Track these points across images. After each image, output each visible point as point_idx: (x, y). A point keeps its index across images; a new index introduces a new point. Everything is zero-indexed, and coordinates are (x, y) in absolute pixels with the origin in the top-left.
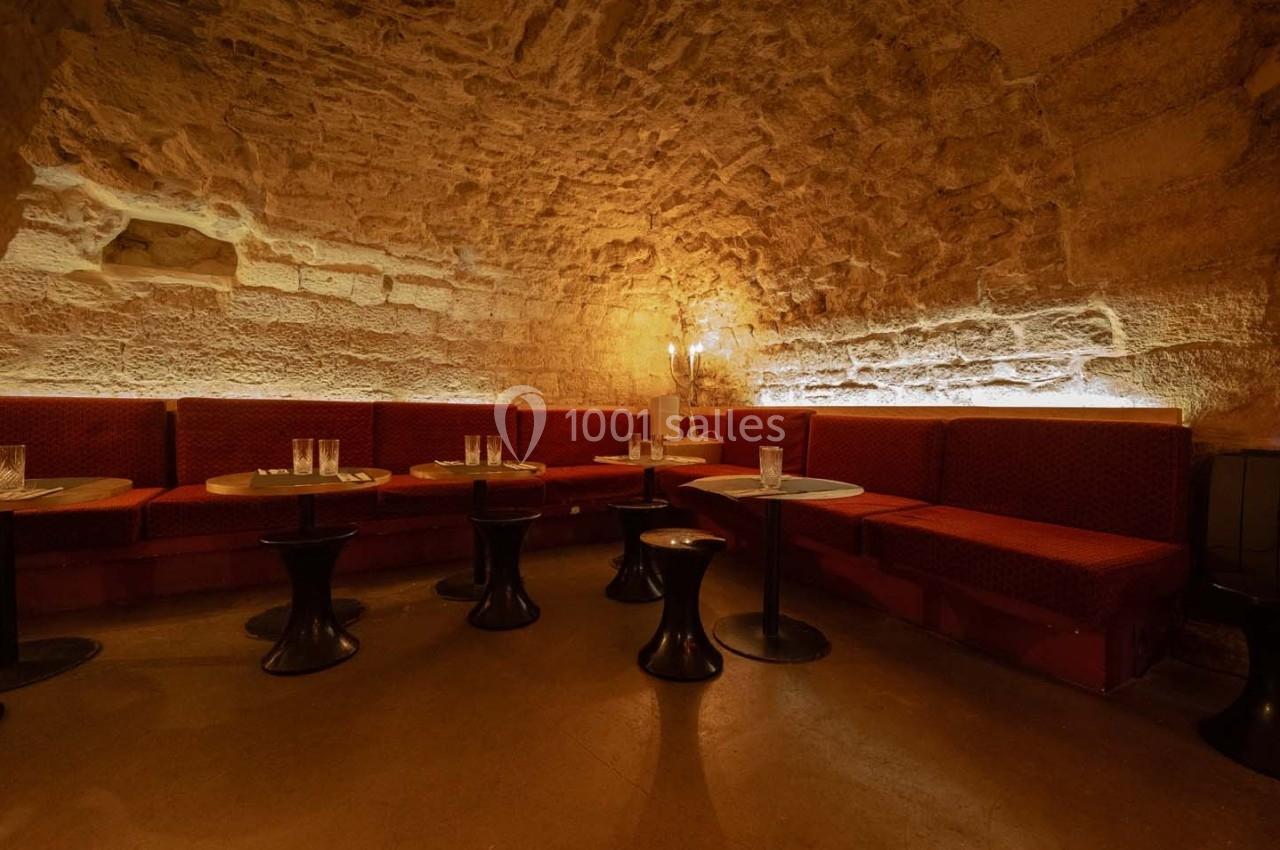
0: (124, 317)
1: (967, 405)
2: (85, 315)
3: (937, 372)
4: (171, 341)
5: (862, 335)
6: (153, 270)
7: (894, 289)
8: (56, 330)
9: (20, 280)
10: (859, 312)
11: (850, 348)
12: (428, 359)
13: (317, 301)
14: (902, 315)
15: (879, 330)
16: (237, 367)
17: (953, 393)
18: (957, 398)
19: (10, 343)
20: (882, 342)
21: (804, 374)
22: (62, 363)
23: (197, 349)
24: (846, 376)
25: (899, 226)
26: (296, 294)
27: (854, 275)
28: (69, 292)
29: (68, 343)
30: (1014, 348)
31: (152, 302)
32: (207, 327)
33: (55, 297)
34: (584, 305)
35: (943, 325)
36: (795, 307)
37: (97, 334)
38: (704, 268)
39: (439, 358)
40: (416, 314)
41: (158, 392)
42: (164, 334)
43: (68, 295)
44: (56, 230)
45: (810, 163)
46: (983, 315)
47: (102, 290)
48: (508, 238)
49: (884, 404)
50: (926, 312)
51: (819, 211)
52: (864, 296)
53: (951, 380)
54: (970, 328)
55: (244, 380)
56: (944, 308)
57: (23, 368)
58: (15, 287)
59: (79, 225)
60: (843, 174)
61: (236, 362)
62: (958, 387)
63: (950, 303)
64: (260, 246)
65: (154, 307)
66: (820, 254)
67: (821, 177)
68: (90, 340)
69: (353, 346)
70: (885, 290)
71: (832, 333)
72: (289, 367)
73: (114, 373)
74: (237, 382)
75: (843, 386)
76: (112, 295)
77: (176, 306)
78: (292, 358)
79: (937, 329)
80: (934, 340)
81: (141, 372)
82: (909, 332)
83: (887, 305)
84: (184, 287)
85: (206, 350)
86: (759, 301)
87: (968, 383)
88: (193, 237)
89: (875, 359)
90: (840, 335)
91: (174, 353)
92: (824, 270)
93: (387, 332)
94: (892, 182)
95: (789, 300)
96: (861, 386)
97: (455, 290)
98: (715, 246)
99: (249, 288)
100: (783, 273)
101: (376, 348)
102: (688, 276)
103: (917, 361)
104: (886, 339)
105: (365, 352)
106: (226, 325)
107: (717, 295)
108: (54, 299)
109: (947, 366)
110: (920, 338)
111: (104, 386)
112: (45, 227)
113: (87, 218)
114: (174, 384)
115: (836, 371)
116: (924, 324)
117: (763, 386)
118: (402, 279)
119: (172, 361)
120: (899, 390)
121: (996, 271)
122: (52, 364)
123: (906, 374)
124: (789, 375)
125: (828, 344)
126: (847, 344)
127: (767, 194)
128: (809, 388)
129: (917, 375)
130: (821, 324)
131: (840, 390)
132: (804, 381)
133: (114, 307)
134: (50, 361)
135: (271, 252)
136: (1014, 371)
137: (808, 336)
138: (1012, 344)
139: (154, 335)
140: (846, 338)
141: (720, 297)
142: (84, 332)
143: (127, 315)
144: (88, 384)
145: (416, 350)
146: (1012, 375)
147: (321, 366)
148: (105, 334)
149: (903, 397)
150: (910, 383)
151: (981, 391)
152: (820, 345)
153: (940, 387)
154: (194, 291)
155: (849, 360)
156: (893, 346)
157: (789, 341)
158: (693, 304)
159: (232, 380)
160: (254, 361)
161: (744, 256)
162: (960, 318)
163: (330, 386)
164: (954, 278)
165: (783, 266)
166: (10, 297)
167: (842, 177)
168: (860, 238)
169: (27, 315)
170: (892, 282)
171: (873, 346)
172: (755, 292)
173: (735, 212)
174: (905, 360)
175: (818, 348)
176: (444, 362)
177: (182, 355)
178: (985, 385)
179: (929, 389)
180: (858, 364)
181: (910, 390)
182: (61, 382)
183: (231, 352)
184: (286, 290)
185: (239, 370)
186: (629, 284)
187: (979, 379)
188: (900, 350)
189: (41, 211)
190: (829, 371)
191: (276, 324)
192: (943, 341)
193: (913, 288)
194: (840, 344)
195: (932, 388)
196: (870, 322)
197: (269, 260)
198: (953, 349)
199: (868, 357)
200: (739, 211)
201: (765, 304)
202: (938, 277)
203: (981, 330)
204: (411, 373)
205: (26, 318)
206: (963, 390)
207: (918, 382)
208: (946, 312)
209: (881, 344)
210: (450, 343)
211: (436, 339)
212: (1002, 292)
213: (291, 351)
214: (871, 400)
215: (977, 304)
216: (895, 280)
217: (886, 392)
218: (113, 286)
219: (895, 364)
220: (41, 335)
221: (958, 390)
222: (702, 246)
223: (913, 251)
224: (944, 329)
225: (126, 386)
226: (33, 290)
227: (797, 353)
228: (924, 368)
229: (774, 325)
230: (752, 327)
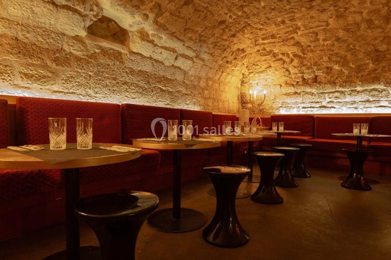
0: (91, 62)
1: (370, 113)
2: (78, 59)
3: (360, 103)
4: (107, 75)
5: (333, 91)
6: (102, 39)
7: (350, 77)
8: (66, 65)
9: (54, 37)
10: (334, 83)
11: (326, 95)
12: (181, 91)
13: (154, 62)
14: (351, 85)
15: (341, 89)
16: (128, 90)
17: (365, 110)
18: (366, 111)
19: (48, 70)
20: (341, 93)
21: (303, 103)
22: (68, 83)
23: (115, 80)
24: (322, 104)
25: (359, 58)
26: (148, 58)
27: (333, 71)
28: (72, 46)
29: (71, 73)
30: (389, 97)
31: (101, 55)
32: (119, 70)
33: (66, 47)
34: (222, 72)
35: (365, 89)
36: (304, 79)
37: (81, 69)
38: (265, 62)
39: (184, 91)
40: (180, 70)
41: (102, 101)
42: (104, 72)
43: (71, 48)
44: (79, 13)
45: (336, 35)
46: (380, 87)
47: (84, 47)
48: (216, 43)
49: (338, 113)
50: (361, 85)
51: (330, 50)
52: (337, 78)
53: (365, 106)
54: (375, 90)
55: (130, 97)
56: (368, 84)
57: (53, 84)
58: (51, 41)
59: (88, 13)
60: (346, 40)
61: (127, 87)
62: (367, 108)
63: (371, 83)
64: (145, 34)
65: (102, 58)
66: (323, 63)
67: (338, 39)
68: (78, 72)
69: (162, 83)
70: (346, 77)
71: (320, 90)
72: (143, 91)
73: (87, 90)
74: (128, 97)
75: (320, 107)
76: (87, 50)
77: (109, 58)
78: (144, 87)
79: (363, 90)
80: (361, 93)
81: (96, 90)
82: (352, 91)
83: (346, 82)
84: (111, 49)
85: (118, 81)
86: (288, 76)
87: (371, 106)
88: (112, 25)
89: (336, 99)
90: (323, 90)
91: (108, 82)
92: (323, 69)
93: (171, 78)
94: (363, 45)
95: (303, 77)
96: (328, 107)
97: (194, 62)
98: (275, 55)
99: (135, 53)
100: (304, 68)
101: (168, 85)
102: (254, 64)
103: (353, 100)
104: (342, 92)
105: (165, 86)
106: (125, 70)
107: (267, 73)
108: (66, 49)
109: (364, 102)
110: (356, 93)
111: (83, 96)
112: (75, 11)
113: (91, 10)
114: (107, 97)
115: (318, 102)
116: (359, 88)
117: (281, 107)
118: (181, 55)
119: (107, 86)
120: (344, 108)
121: (388, 74)
122: (64, 83)
123: (348, 104)
124: (296, 103)
125: (317, 93)
126: (325, 93)
127: (312, 41)
128: (304, 108)
129: (352, 104)
130: (316, 86)
131: (319, 108)
132: (303, 105)
133: (87, 56)
134: (63, 81)
135: (149, 38)
136: (387, 103)
137: (308, 90)
138: (388, 96)
139: (101, 72)
140: (326, 91)
141: (268, 73)
142: (77, 67)
143: (92, 60)
144: (77, 95)
145: (178, 87)
146: (386, 104)
147: (153, 92)
148: (84, 69)
149: (346, 111)
150: (349, 106)
151: (375, 109)
152: (313, 93)
153: (360, 108)
154: (115, 52)
155: (325, 98)
156: (345, 94)
157: (299, 91)
158: (251, 75)
159: (126, 96)
160: (133, 88)
161: (288, 60)
162: (373, 87)
163: (155, 101)
164: (373, 75)
165: (304, 65)
166: (48, 45)
167: (345, 41)
168: (342, 60)
169: (55, 56)
170: (349, 75)
171: (337, 94)
172: (287, 73)
173: (294, 45)
174: (349, 99)
175: (312, 94)
176: (185, 93)
177: (110, 83)
178: (377, 107)
179: (356, 108)
180: (328, 100)
181: (349, 109)
182: (67, 93)
183: (125, 83)
184: (146, 56)
185: (128, 91)
186: (235, 66)
187: (374, 105)
188: (347, 96)
189: (78, 3)
190: (315, 102)
191: (140, 71)
192: (365, 94)
193: (358, 77)
194: (322, 93)
195: (357, 108)
196: (338, 87)
197: (148, 41)
198: (368, 96)
199: (334, 98)
200: (296, 45)
201: (291, 78)
202: (368, 75)
203: (379, 91)
204: (177, 97)
205: (54, 57)
206: (369, 108)
207: (352, 106)
208: (368, 85)
209: (340, 94)
210: (187, 84)
211: (184, 82)
212: (389, 81)
213: (144, 84)
214: (332, 111)
215: (380, 84)
216: (351, 74)
217: (339, 109)
218: (88, 45)
219: (344, 100)
220: (60, 67)
221: (367, 109)
222: (270, 55)
223: (359, 66)
224: (366, 90)
225: (91, 97)
226: (58, 43)
227: (302, 96)
228: (355, 102)
229: (293, 85)
230: (281, 86)
